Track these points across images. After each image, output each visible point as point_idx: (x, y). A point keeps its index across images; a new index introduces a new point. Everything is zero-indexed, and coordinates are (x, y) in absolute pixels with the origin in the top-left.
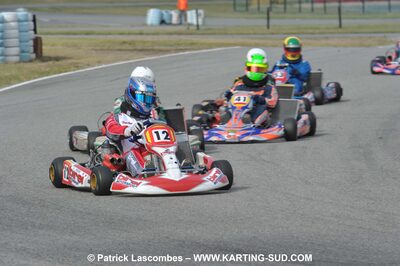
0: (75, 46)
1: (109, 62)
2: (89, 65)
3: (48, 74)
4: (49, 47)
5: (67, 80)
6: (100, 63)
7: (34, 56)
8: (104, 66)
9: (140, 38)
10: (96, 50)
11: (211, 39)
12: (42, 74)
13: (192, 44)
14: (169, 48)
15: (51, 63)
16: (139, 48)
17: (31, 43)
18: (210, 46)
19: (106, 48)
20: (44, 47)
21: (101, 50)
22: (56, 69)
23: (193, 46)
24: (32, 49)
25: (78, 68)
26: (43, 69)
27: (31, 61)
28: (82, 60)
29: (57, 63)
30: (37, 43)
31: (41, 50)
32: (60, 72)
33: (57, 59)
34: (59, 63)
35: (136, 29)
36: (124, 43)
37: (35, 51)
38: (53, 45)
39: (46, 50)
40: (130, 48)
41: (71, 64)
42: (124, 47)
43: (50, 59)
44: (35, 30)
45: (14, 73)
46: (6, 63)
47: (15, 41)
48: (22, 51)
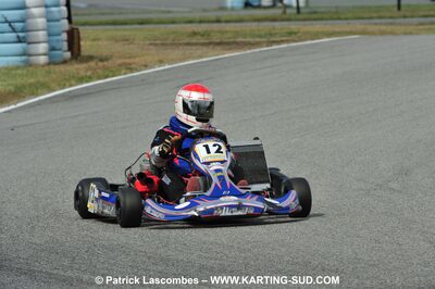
0: (126, 40)
2: (146, 66)
3: (90, 79)
4: (88, 43)
6: (161, 62)
7: (68, 54)
8: (167, 67)
9: (216, 26)
10: (156, 45)
11: (317, 27)
12: (81, 80)
13: (290, 33)
14: (258, 40)
15: (92, 64)
16: (216, 40)
17: (65, 36)
18: (316, 36)
19: (169, 42)
20: (82, 43)
21: (163, 44)
22: (100, 72)
23: (292, 36)
24: (65, 45)
25: (132, 70)
26: (82, 73)
27: (65, 62)
28: (137, 60)
29: (100, 64)
30: (73, 38)
31: (79, 45)
32: (107, 77)
34: (105, 63)
36: (195, 34)
37: (70, 48)
38: (94, 40)
39: (86, 46)
40: (202, 41)
41: (120, 65)
42: (194, 41)
43: (90, 58)
44: (69, 18)
45: (41, 79)
46: (31, 65)
47: (42, 35)
48: (52, 49)
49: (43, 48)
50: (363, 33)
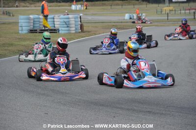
0: (96, 27)
2: (100, 34)
3: (85, 37)
5: (91, 39)
6: (103, 33)
12: (83, 37)
16: (119, 27)
17: (79, 26)
19: (107, 27)
21: (105, 28)
24: (79, 28)
25: (95, 35)
26: (83, 35)
27: (79, 32)
28: (98, 32)
30: (82, 27)
32: (89, 36)
33: (89, 32)
35: (120, 21)
36: (113, 26)
37: (81, 29)
39: (85, 29)
41: (93, 33)
43: (86, 32)
44: (81, 21)
45: (72, 37)
46: (70, 33)
47: (74, 25)
48: (76, 29)
49: (74, 29)
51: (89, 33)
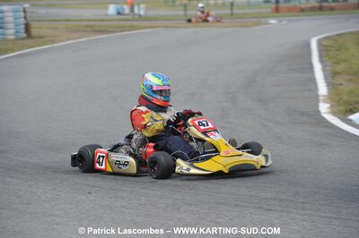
1: (75, 39)
2: (61, 41)
4: (36, 30)
6: (69, 39)
7: (25, 35)
15: (36, 40)
16: (96, 29)
17: (23, 26)
23: (132, 28)
24: (23, 30)
25: (53, 42)
27: (23, 39)
29: (40, 40)
30: (27, 28)
33: (41, 37)
36: (87, 26)
37: (26, 32)
39: (34, 31)
43: (36, 37)
44: (25, 18)
47: (12, 25)
48: (17, 32)
49: (12, 31)
50: (164, 27)
51: (42, 39)
